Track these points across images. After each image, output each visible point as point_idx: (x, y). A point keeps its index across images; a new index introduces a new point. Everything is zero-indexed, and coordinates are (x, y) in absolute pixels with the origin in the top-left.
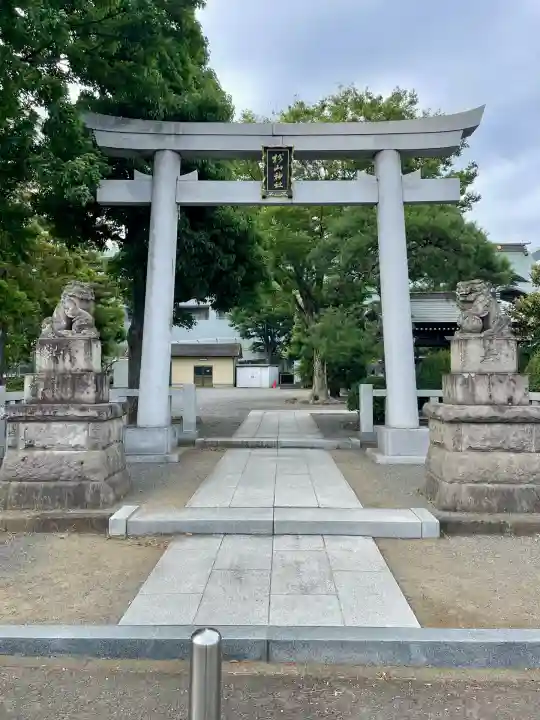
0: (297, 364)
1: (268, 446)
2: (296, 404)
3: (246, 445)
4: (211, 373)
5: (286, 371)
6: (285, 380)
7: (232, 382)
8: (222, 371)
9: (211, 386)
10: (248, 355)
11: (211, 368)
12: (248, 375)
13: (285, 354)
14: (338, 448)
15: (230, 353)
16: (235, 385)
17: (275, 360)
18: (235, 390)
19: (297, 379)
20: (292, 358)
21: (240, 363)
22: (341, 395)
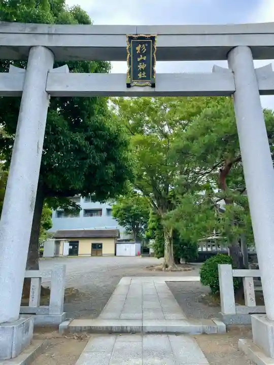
0: (152, 242)
1: (133, 332)
2: (154, 272)
3: (110, 332)
4: (101, 247)
5: (144, 245)
6: (145, 251)
7: (113, 253)
8: (108, 246)
9: (101, 255)
10: (122, 237)
11: (101, 244)
12: (123, 248)
13: (145, 236)
14: (204, 333)
15: (112, 236)
16: (115, 254)
17: (138, 239)
18: (115, 257)
19: (151, 251)
20: (149, 238)
21: (119, 241)
22: (181, 262)
